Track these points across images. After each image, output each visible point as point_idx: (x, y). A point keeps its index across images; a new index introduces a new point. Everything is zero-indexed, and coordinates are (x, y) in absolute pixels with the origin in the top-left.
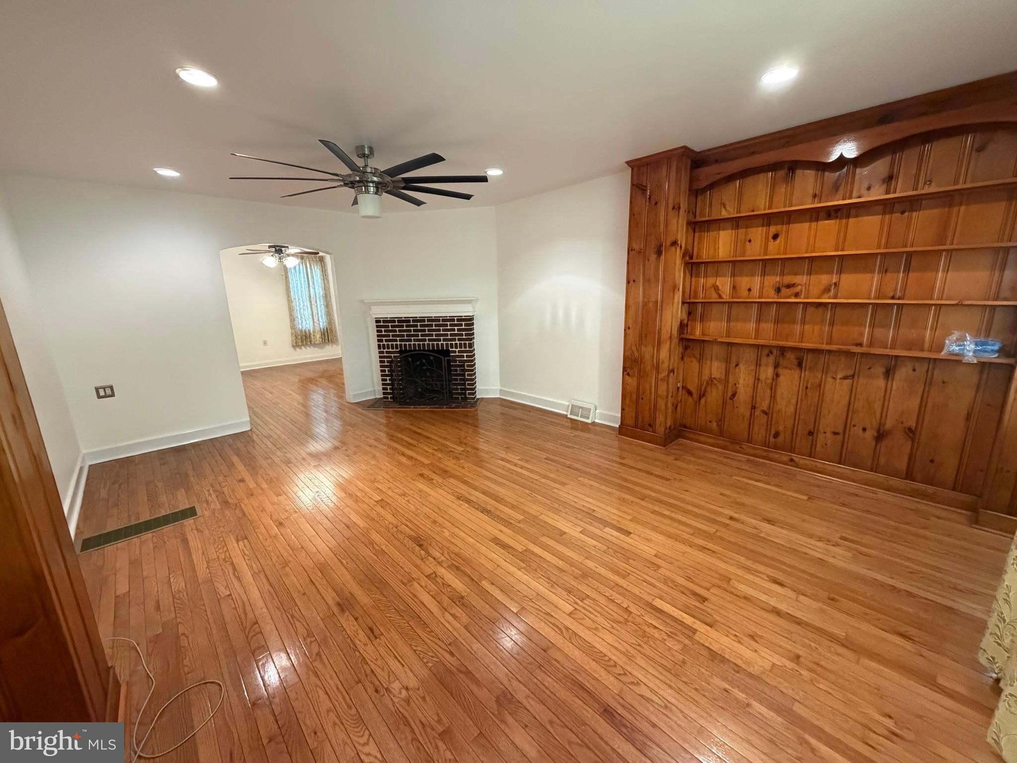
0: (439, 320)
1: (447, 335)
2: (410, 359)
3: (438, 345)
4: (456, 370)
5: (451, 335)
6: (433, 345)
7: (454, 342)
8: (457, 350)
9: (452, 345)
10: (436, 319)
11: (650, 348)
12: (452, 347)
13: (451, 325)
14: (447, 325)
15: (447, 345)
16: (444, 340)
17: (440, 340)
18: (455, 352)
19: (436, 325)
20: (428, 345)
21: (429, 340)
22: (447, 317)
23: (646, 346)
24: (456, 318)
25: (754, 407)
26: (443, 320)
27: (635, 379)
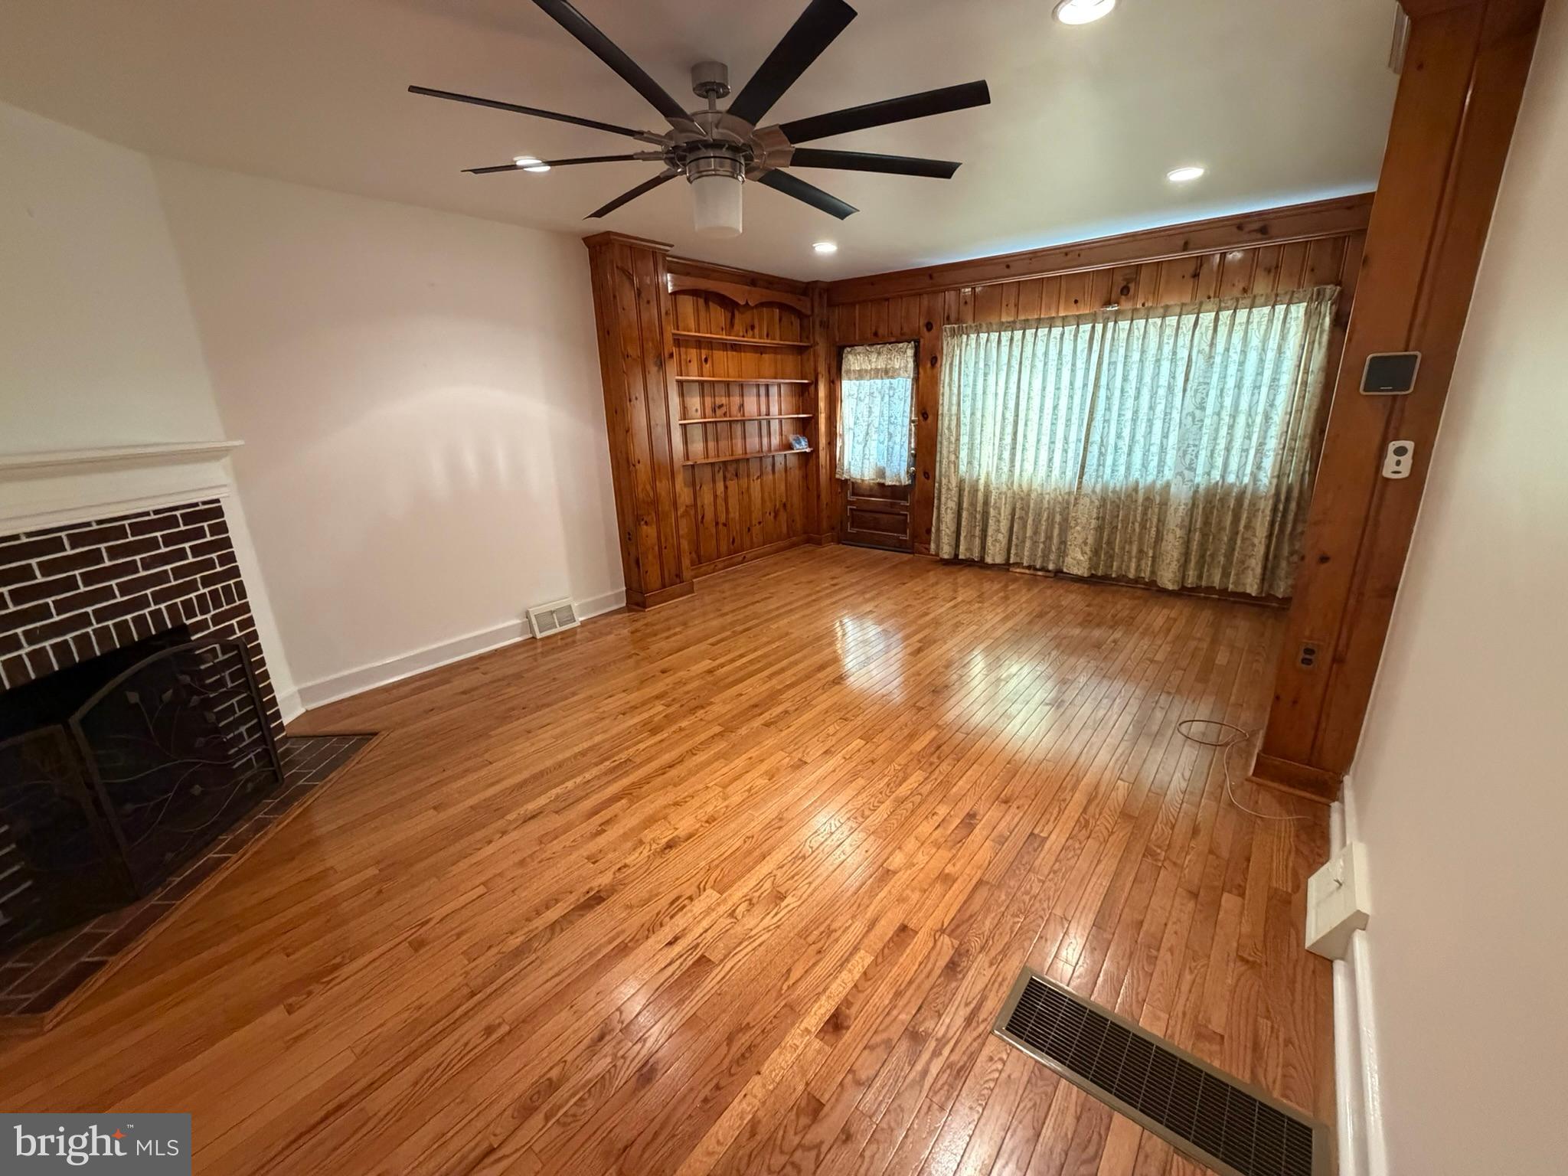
0: (120, 532)
1: (162, 577)
2: (134, 697)
3: (140, 621)
4: (221, 683)
5: (178, 573)
6: (122, 627)
7: (192, 595)
8: (208, 616)
9: (187, 604)
10: (109, 530)
11: (664, 482)
12: (191, 614)
13: (168, 540)
14: (153, 544)
15: (172, 609)
16: (159, 597)
17: (143, 602)
18: (203, 625)
19: (113, 552)
20: (103, 634)
21: (101, 615)
22: (147, 514)
23: (661, 481)
24: (178, 513)
25: (717, 524)
26: (137, 529)
27: (654, 526)
